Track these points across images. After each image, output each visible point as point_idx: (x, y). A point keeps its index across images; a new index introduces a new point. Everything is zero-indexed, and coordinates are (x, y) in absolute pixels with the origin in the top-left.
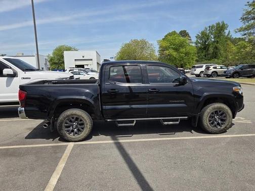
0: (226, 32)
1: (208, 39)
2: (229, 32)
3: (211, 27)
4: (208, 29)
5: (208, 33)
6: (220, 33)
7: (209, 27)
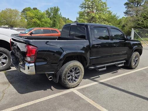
0: (59, 13)
1: (50, 15)
2: (61, 13)
3: (51, 9)
4: (50, 9)
5: (50, 12)
6: (56, 13)
7: (51, 8)
